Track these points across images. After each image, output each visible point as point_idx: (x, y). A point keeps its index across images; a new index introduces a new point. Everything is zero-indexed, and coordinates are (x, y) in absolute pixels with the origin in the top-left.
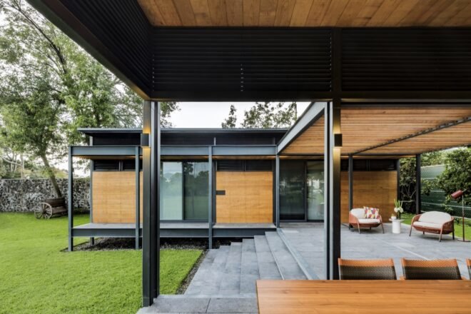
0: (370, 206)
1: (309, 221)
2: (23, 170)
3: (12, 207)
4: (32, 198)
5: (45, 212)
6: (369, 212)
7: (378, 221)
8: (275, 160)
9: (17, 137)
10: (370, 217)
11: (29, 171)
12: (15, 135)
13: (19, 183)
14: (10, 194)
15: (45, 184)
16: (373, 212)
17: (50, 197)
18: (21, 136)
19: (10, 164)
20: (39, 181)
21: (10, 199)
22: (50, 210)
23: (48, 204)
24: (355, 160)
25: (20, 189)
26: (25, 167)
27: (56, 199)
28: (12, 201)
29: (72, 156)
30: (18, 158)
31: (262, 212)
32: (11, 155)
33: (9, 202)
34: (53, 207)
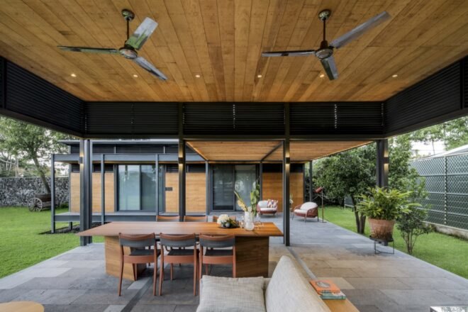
0: (271, 199)
1: (236, 210)
2: (17, 169)
3: (8, 202)
4: (25, 194)
5: (36, 206)
6: (270, 203)
7: (274, 209)
8: (204, 165)
9: (13, 144)
10: (270, 207)
11: (23, 170)
12: (11, 143)
13: (14, 182)
14: (6, 190)
15: (36, 182)
16: (273, 203)
17: (41, 193)
18: (16, 144)
19: (5, 163)
20: (31, 179)
21: (6, 195)
22: (41, 204)
23: (38, 199)
24: (264, 165)
25: (15, 186)
26: (20, 166)
27: (45, 195)
28: (8, 197)
29: (54, 161)
30: (13, 157)
31: (201, 204)
32: (6, 155)
33: (5, 197)
34: (43, 201)
